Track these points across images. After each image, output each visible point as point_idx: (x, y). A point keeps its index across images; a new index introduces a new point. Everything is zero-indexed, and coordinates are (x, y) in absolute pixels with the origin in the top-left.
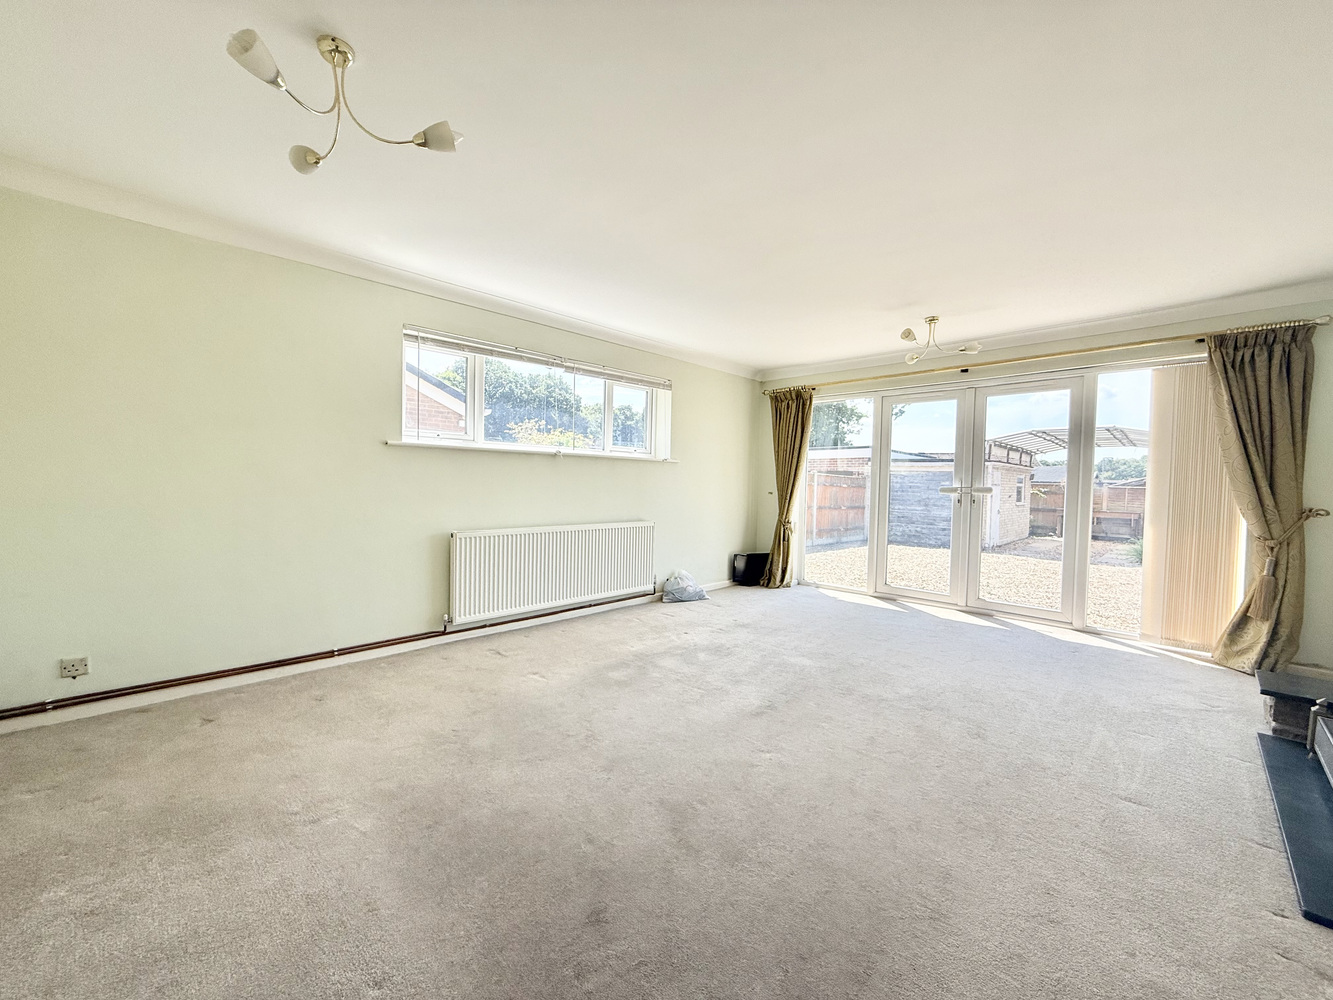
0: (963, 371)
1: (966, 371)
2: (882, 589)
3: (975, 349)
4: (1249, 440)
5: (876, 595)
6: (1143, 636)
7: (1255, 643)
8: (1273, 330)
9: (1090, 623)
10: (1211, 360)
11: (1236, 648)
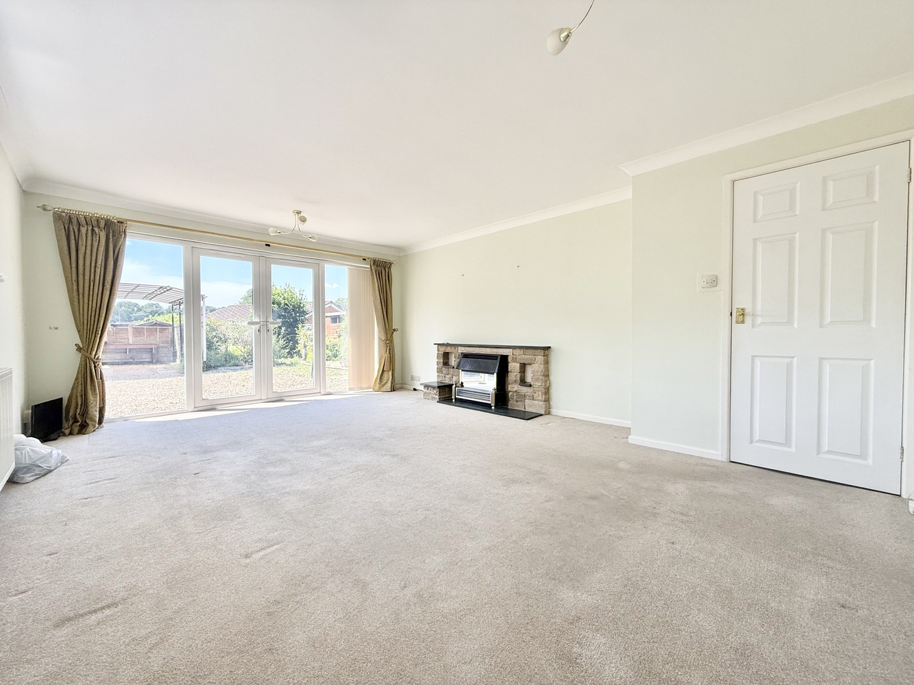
0: (267, 245)
1: (269, 245)
2: (200, 404)
3: (315, 239)
4: (383, 301)
5: (195, 410)
6: (350, 389)
7: (388, 380)
8: (386, 262)
9: (328, 390)
10: (371, 269)
11: (382, 384)
